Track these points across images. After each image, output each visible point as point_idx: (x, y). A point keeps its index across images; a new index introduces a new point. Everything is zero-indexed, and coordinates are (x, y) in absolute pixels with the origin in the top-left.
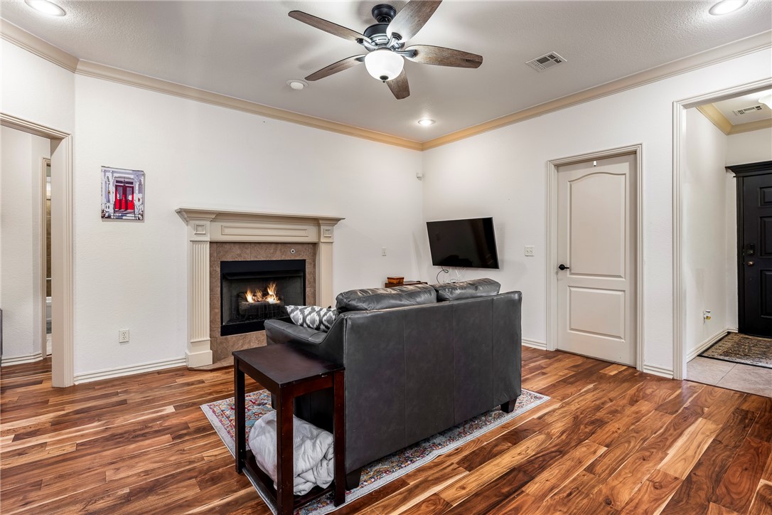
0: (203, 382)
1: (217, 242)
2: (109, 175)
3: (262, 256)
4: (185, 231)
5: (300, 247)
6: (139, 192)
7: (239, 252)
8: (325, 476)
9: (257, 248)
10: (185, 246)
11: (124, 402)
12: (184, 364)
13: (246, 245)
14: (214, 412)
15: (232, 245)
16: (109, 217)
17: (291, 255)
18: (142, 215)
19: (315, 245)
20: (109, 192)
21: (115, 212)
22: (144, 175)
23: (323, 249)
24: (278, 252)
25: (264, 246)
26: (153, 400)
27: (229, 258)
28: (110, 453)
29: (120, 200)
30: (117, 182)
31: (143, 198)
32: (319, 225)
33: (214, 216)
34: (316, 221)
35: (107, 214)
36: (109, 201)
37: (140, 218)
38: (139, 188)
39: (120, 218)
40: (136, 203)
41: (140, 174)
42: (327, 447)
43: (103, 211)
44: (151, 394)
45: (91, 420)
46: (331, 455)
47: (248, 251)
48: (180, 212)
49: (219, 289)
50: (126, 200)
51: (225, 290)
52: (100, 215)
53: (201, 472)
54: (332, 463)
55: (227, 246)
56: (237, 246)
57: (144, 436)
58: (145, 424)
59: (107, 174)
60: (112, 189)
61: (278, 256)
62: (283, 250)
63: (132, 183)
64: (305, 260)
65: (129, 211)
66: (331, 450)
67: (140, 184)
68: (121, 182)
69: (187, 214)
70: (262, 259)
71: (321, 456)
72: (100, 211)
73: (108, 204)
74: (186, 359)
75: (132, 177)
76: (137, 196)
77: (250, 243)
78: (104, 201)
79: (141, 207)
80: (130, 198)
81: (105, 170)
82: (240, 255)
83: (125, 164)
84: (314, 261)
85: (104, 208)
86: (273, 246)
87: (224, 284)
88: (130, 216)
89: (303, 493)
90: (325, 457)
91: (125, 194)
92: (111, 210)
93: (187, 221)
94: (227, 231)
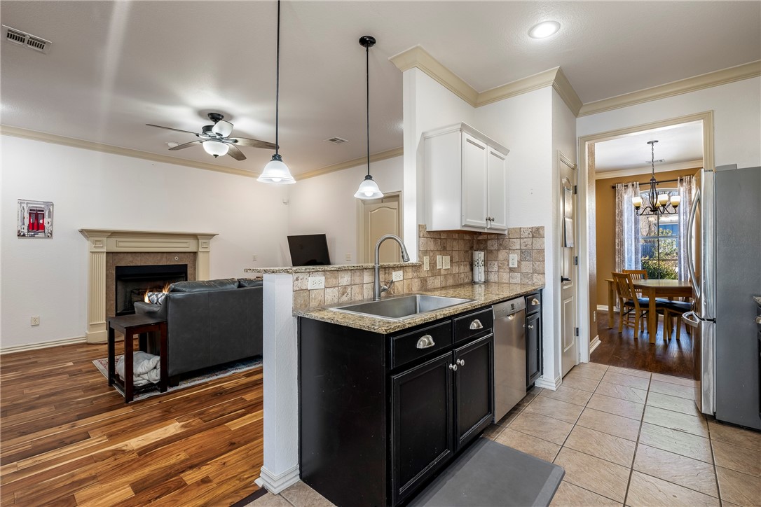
0: (97, 350)
1: (112, 253)
2: (25, 205)
3: (150, 262)
4: (87, 245)
5: (183, 255)
6: (49, 217)
7: (131, 259)
8: (155, 376)
9: (147, 256)
10: (87, 255)
11: (36, 362)
12: (85, 341)
13: (137, 255)
14: (101, 363)
15: (125, 254)
16: (24, 235)
17: (176, 261)
18: (51, 234)
19: (195, 253)
20: (24, 218)
21: (28, 232)
22: (53, 205)
23: (201, 257)
24: (164, 259)
25: (152, 255)
26: (58, 360)
27: (123, 264)
28: (25, 384)
29: (33, 224)
30: (31, 210)
31: (52, 222)
32: (198, 239)
33: (109, 234)
34: (195, 236)
35: (22, 234)
36: (24, 224)
37: (50, 235)
38: (49, 214)
39: (32, 236)
40: (46, 225)
41: (50, 204)
42: (156, 362)
43: (19, 231)
44: (56, 358)
45: (12, 371)
46: (159, 366)
48: (82, 231)
49: (114, 287)
50: (38, 223)
51: (119, 287)
52: (17, 234)
53: (85, 387)
54: (159, 370)
55: (122, 255)
56: (130, 255)
57: (50, 376)
58: (51, 371)
59: (23, 205)
60: (27, 215)
61: (164, 262)
62: (168, 258)
63: (43, 211)
64: (186, 265)
65: (40, 231)
66: (159, 364)
67: (49, 212)
68: (34, 210)
69: (87, 233)
70: (151, 264)
71: (152, 366)
72: (17, 232)
73: (23, 226)
74: (86, 337)
75: (43, 206)
76: (46, 220)
77: (141, 253)
78: (20, 224)
79: (50, 228)
80: (41, 221)
81: (21, 202)
82: (132, 262)
83: (37, 197)
84: (195, 265)
85: (19, 229)
86: (160, 255)
87: (118, 283)
88: (41, 235)
89: (141, 385)
90: (155, 368)
91: (37, 219)
92: (26, 231)
93: (87, 237)
94: (121, 244)
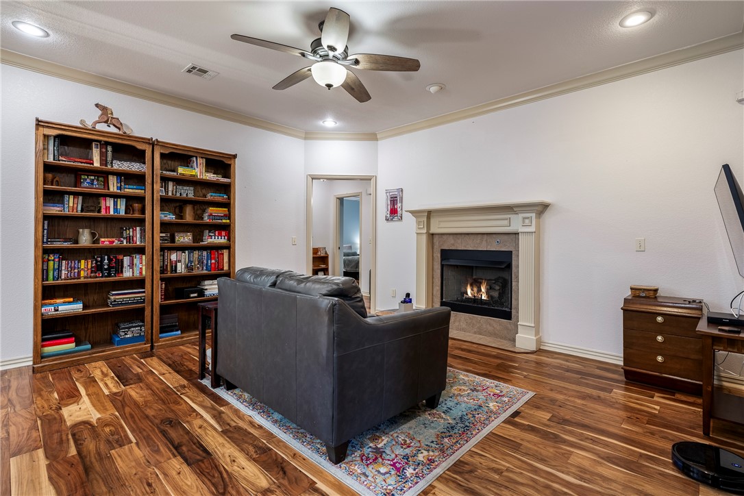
1: (436, 234)
2: (388, 194)
3: (471, 246)
5: (505, 237)
7: (452, 242)
9: (467, 238)
13: (459, 236)
17: (497, 245)
22: (401, 191)
23: (521, 241)
24: (484, 242)
25: (472, 237)
27: (447, 247)
37: (401, 219)
47: (459, 241)
52: (385, 218)
55: (445, 237)
56: (451, 236)
61: (483, 247)
62: (488, 241)
64: (511, 252)
70: (470, 249)
75: (397, 193)
77: (462, 234)
81: (386, 191)
82: (453, 245)
86: (479, 237)
94: (442, 224)
